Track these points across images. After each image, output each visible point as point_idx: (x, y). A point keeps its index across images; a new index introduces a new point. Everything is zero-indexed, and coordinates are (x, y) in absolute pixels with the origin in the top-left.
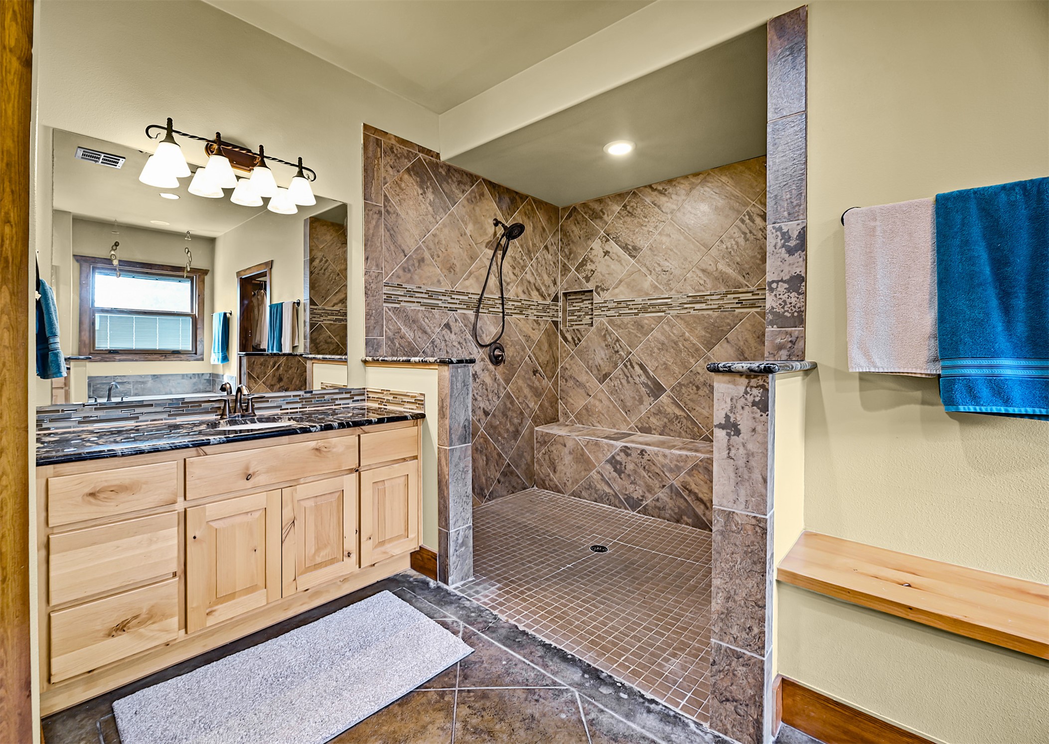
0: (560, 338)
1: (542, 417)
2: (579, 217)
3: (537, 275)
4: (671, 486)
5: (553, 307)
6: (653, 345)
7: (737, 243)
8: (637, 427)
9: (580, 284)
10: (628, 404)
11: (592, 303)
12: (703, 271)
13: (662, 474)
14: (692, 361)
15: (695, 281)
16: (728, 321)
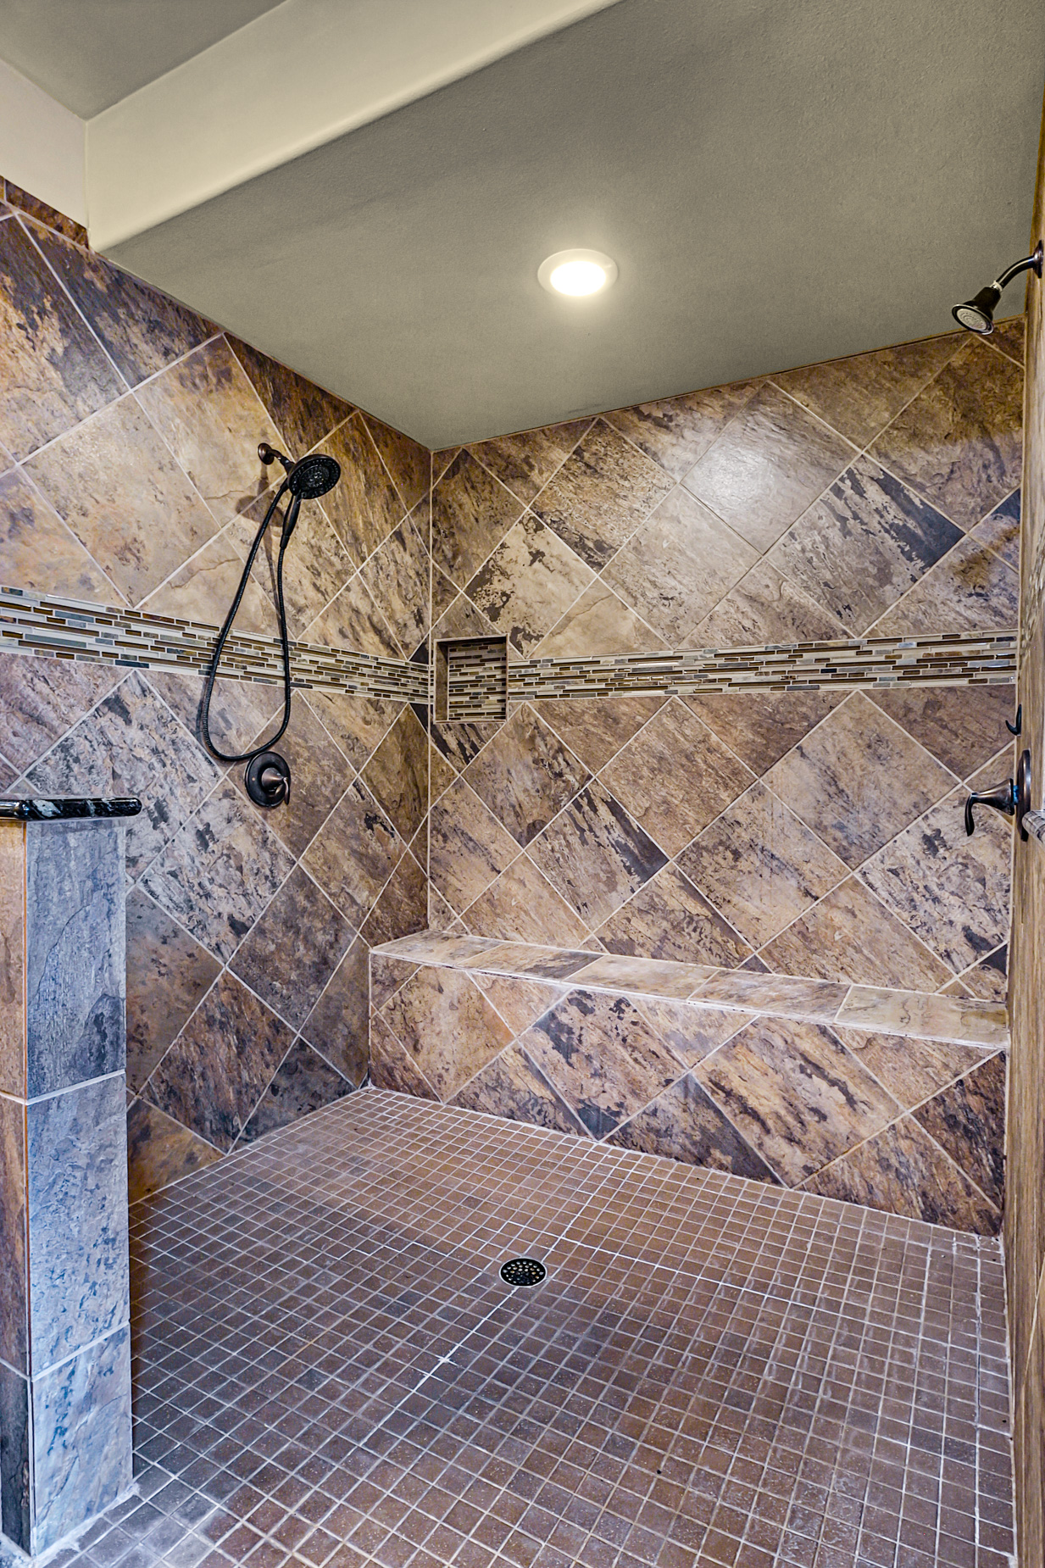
0: (431, 743)
1: (388, 922)
2: (476, 475)
3: (376, 597)
4: (685, 1082)
5: (416, 674)
6: (638, 760)
7: (825, 539)
8: (602, 939)
9: (478, 623)
10: (583, 890)
11: (503, 668)
12: (751, 599)
13: (663, 1053)
14: (724, 795)
15: (732, 621)
16: (804, 709)
